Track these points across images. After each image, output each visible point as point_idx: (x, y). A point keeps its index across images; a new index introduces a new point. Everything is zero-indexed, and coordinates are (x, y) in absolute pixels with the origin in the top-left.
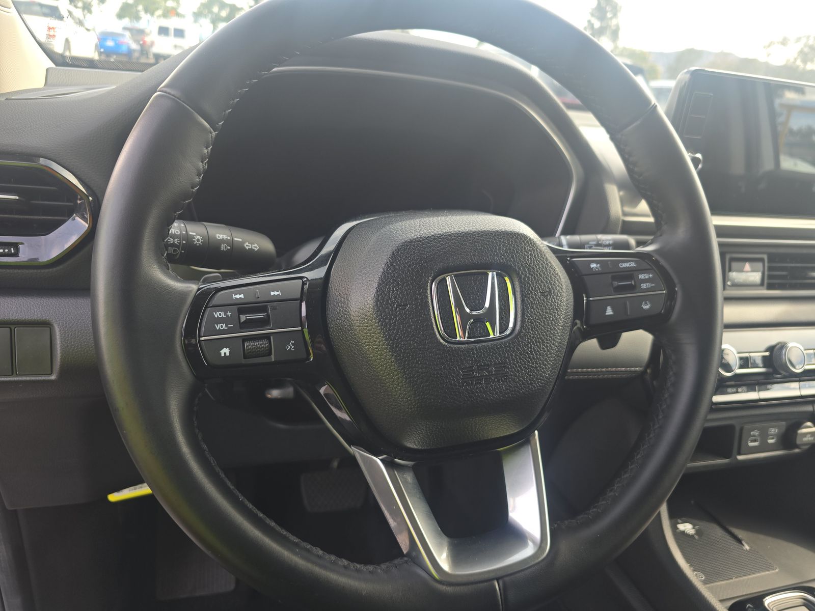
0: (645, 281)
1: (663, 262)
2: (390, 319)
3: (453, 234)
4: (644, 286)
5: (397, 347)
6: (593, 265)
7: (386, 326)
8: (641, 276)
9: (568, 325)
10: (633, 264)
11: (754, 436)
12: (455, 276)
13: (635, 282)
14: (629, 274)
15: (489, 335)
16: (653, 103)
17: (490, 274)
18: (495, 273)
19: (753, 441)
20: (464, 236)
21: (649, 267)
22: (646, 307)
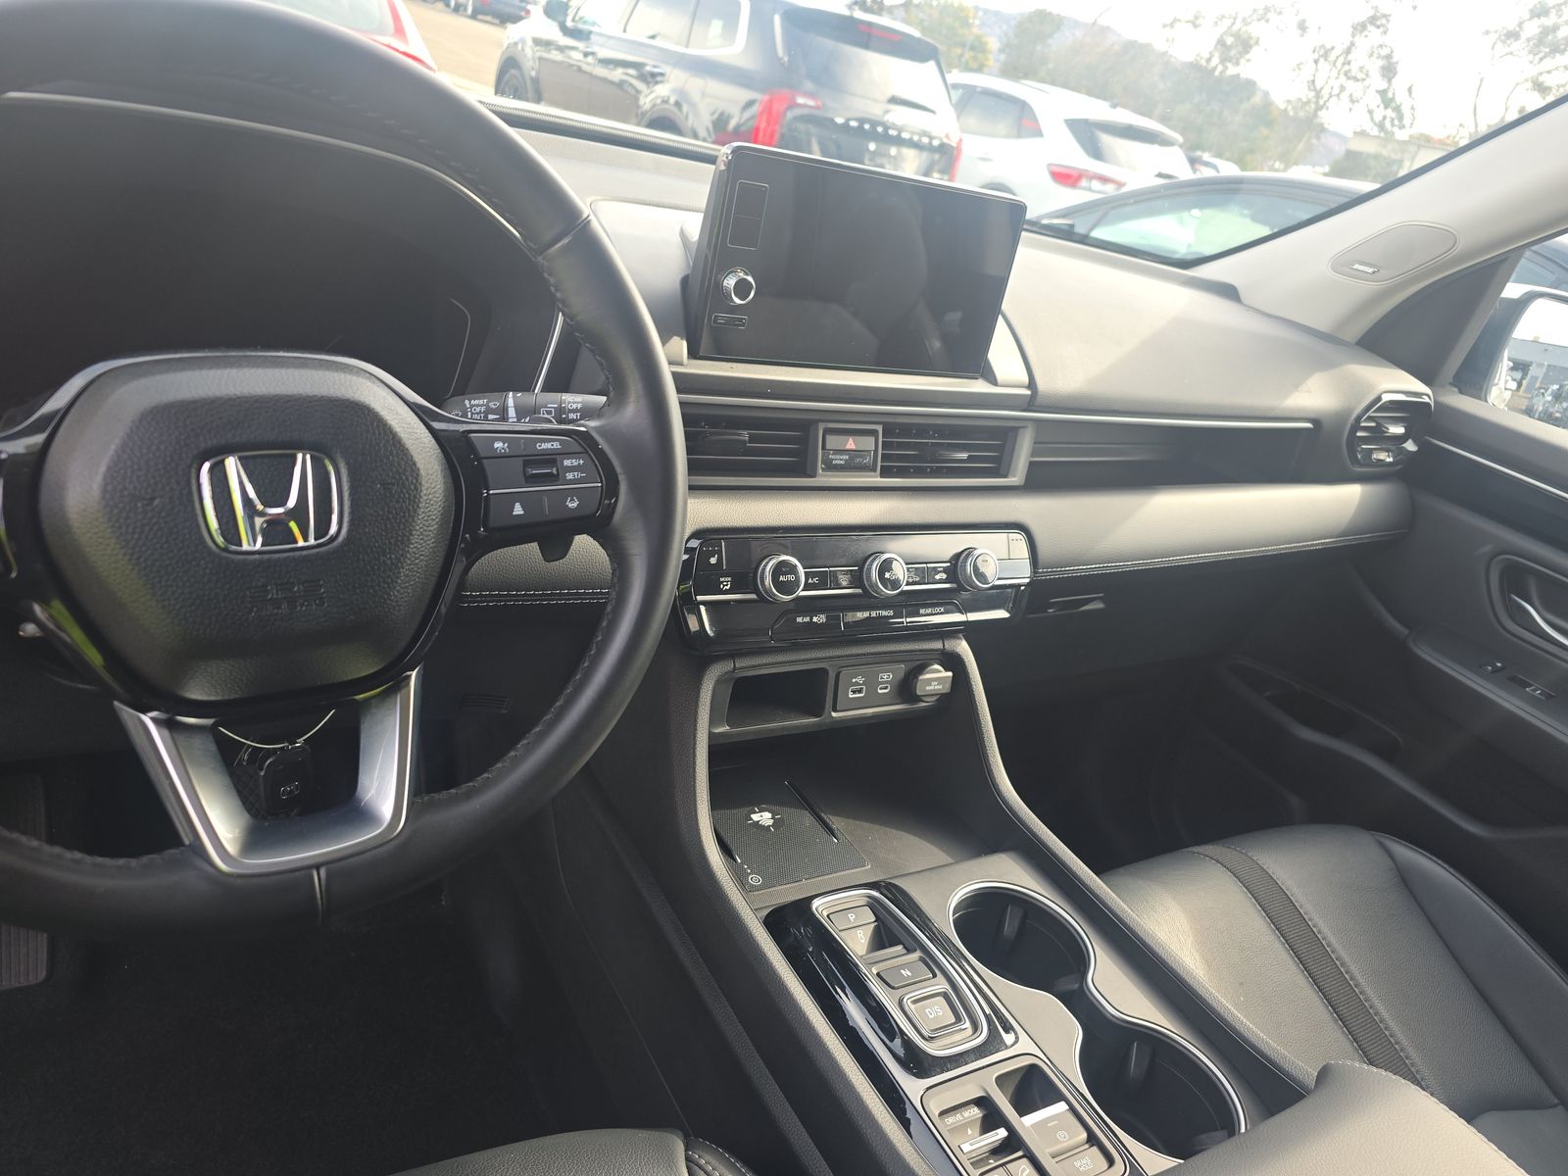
0: (572, 469)
1: (603, 444)
2: (127, 518)
3: (239, 398)
4: (570, 476)
5: (138, 558)
6: (498, 445)
7: (120, 527)
8: (567, 463)
9: (432, 529)
10: (556, 445)
11: (857, 683)
12: (240, 459)
13: (558, 470)
14: (550, 458)
15: (296, 542)
16: (585, 216)
17: (300, 456)
18: (308, 456)
19: (854, 692)
20: (256, 401)
21: (579, 449)
22: (573, 504)
